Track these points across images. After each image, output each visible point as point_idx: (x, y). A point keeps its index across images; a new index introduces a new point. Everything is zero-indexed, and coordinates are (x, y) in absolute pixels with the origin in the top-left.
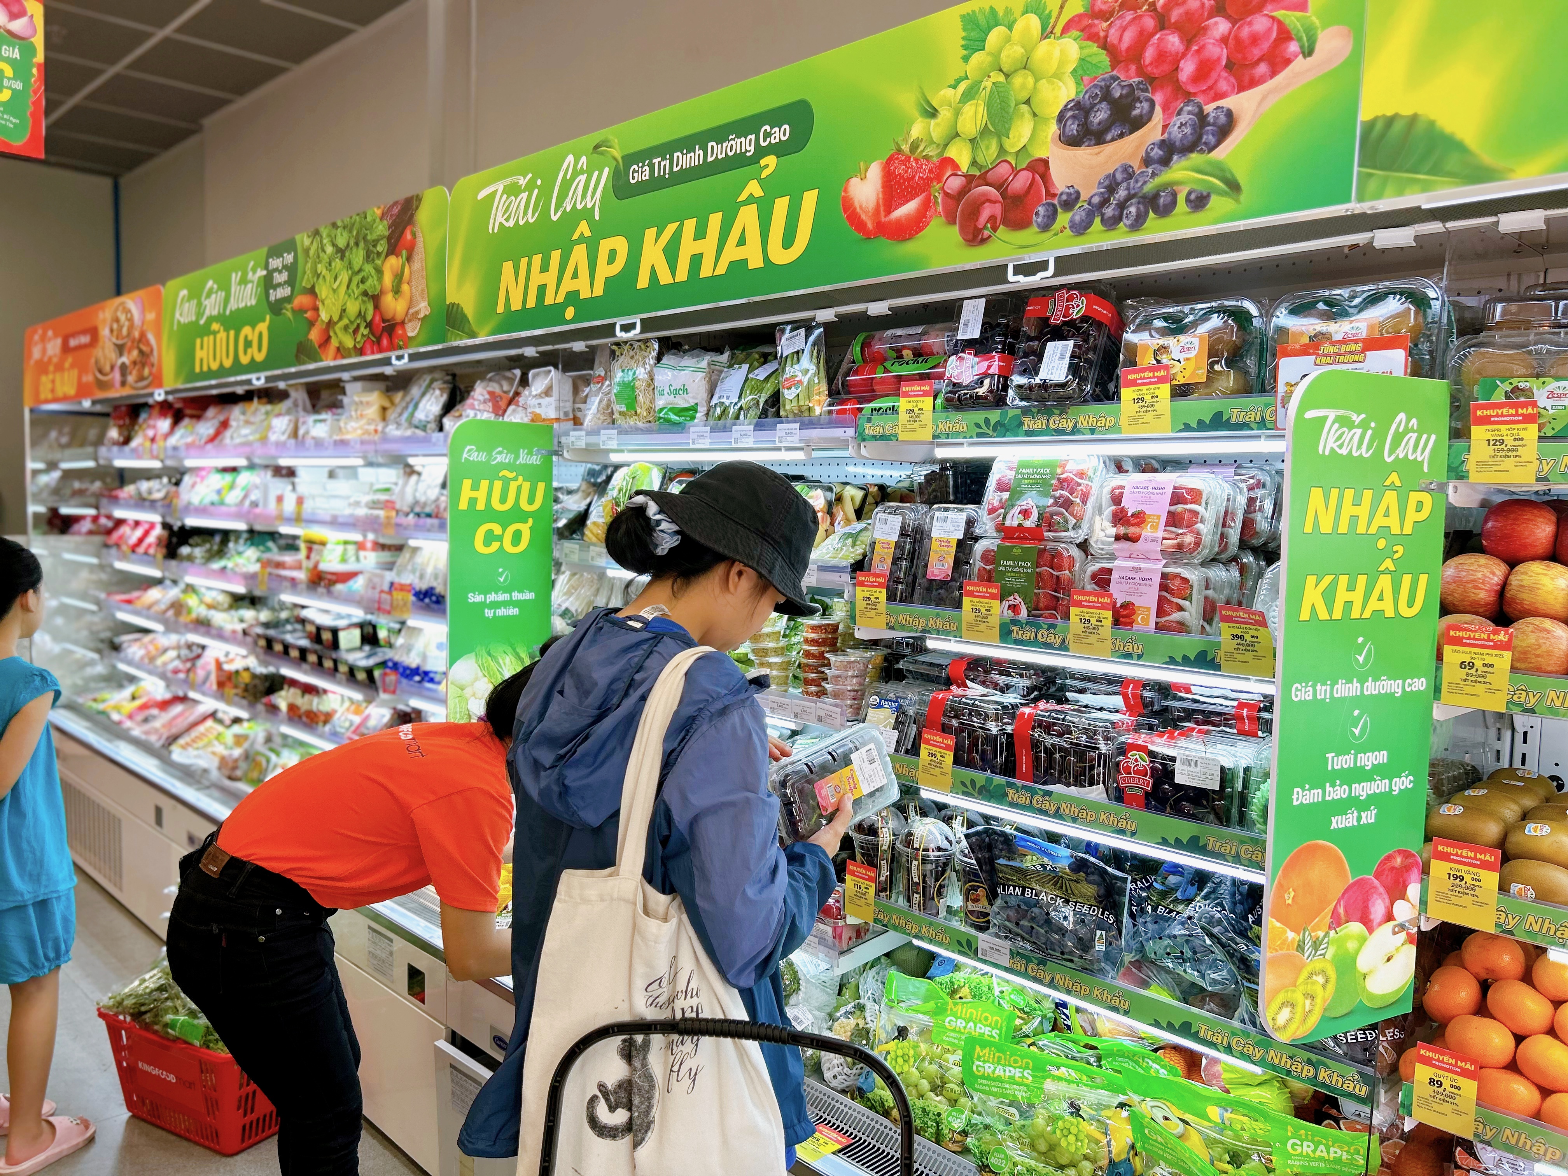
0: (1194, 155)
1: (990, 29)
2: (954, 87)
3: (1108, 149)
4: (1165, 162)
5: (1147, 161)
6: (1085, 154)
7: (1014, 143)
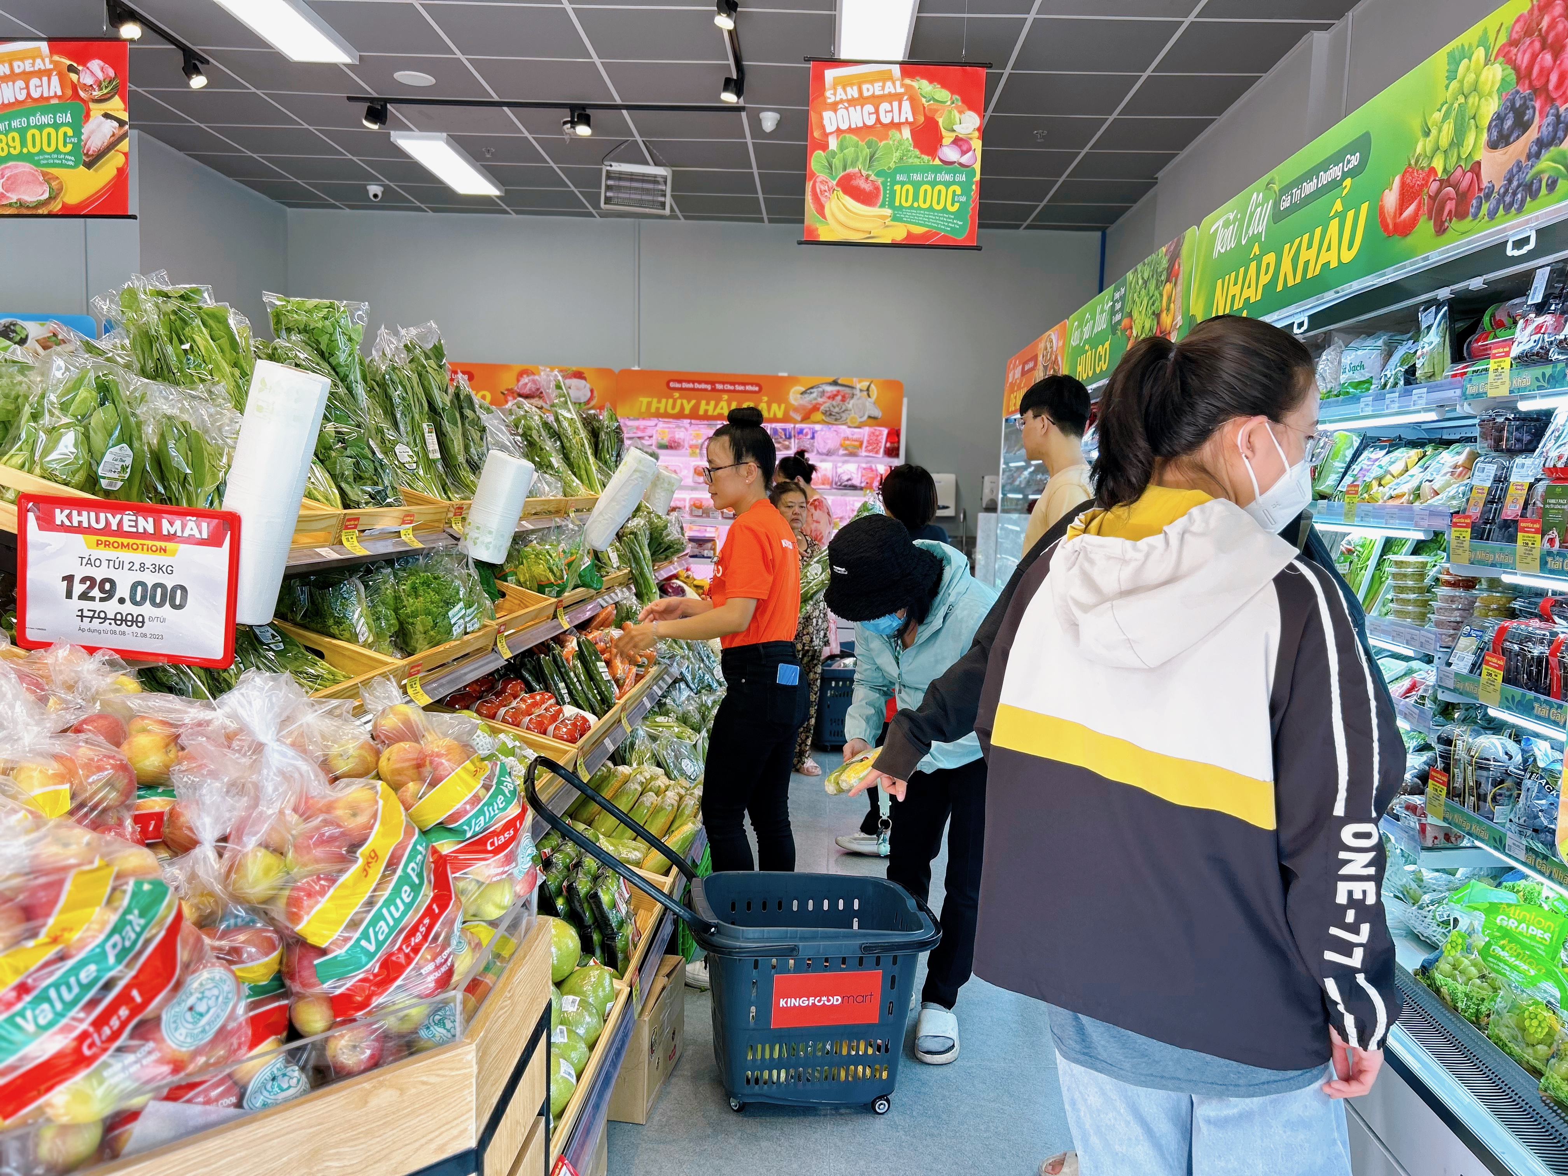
0: (1552, 148)
1: (1461, 61)
2: (1439, 110)
3: (1512, 148)
4: (1538, 155)
5: (1529, 157)
6: (1499, 153)
7: (1465, 153)
